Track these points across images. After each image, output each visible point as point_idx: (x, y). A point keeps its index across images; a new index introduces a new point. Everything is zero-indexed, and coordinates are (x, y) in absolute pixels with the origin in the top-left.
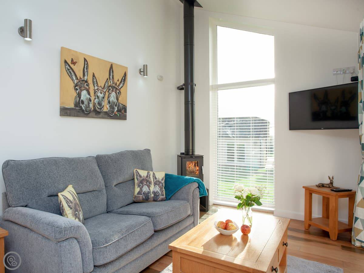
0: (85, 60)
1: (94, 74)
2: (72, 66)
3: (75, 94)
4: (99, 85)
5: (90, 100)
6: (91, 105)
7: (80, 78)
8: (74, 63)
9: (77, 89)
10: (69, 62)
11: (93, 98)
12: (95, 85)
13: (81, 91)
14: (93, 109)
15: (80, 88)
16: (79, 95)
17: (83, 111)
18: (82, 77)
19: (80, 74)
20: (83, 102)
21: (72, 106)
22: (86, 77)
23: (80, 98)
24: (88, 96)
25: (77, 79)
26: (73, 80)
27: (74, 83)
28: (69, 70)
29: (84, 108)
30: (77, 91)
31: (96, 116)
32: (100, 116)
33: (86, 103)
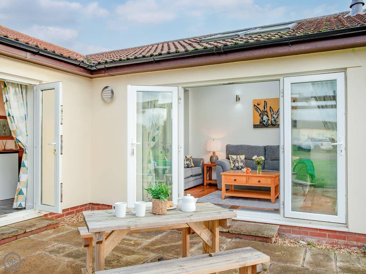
0: (265, 101)
1: (270, 107)
2: (258, 106)
3: (260, 118)
4: (274, 111)
5: (269, 120)
6: (269, 122)
7: (262, 110)
8: (258, 104)
9: (261, 116)
10: (256, 105)
11: (270, 119)
12: (272, 112)
13: (263, 116)
14: (270, 123)
15: (262, 115)
16: (262, 118)
17: (265, 125)
18: (263, 110)
19: (262, 109)
20: (264, 121)
21: (259, 123)
22: (266, 109)
23: (262, 119)
24: (268, 118)
25: (261, 111)
26: (258, 112)
27: (259, 113)
28: (256, 108)
29: (265, 124)
30: (261, 117)
31: (273, 127)
32: (275, 126)
33: (266, 121)
